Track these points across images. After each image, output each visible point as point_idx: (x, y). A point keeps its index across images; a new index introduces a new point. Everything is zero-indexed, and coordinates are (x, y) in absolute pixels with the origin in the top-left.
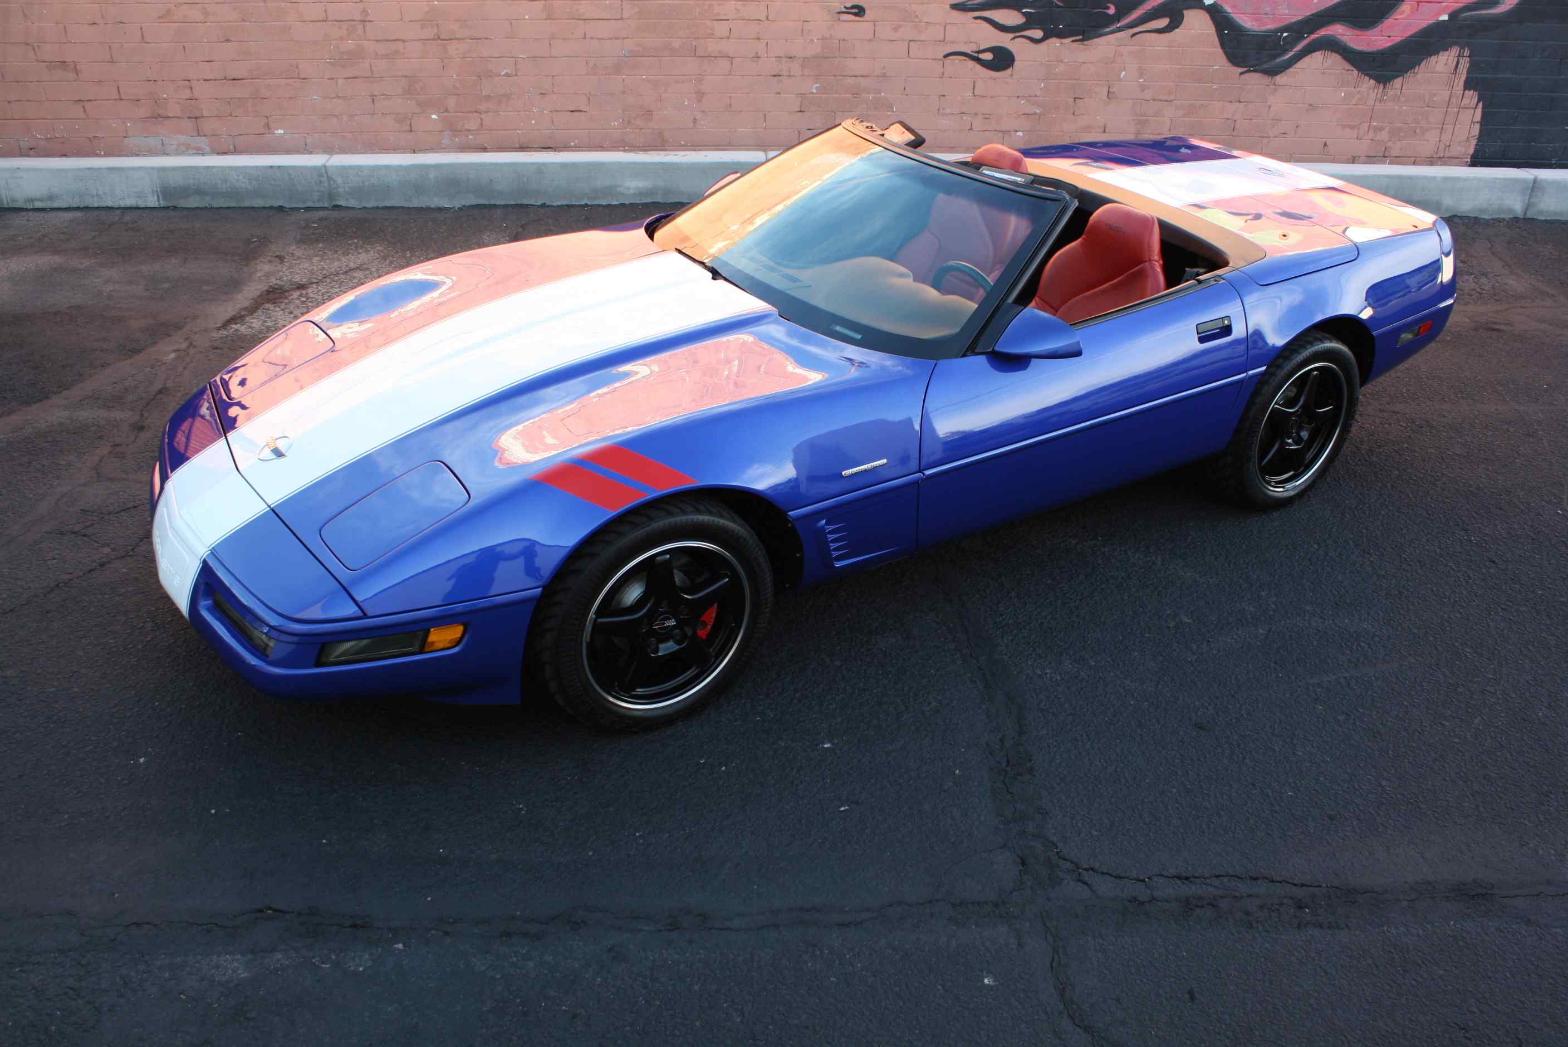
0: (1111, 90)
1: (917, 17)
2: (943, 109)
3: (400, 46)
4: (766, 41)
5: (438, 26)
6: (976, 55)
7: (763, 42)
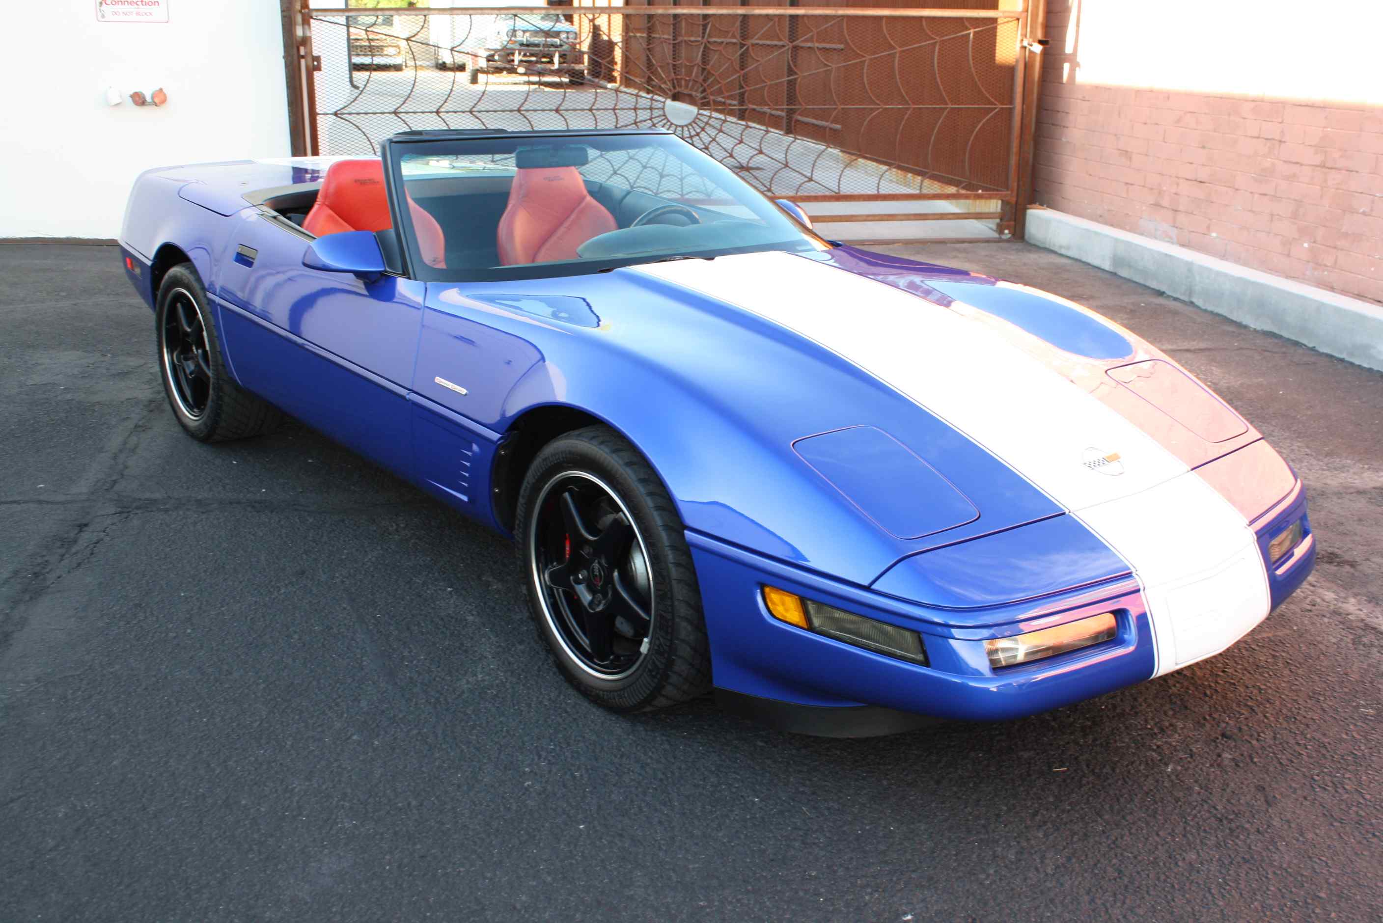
5: (1326, 153)
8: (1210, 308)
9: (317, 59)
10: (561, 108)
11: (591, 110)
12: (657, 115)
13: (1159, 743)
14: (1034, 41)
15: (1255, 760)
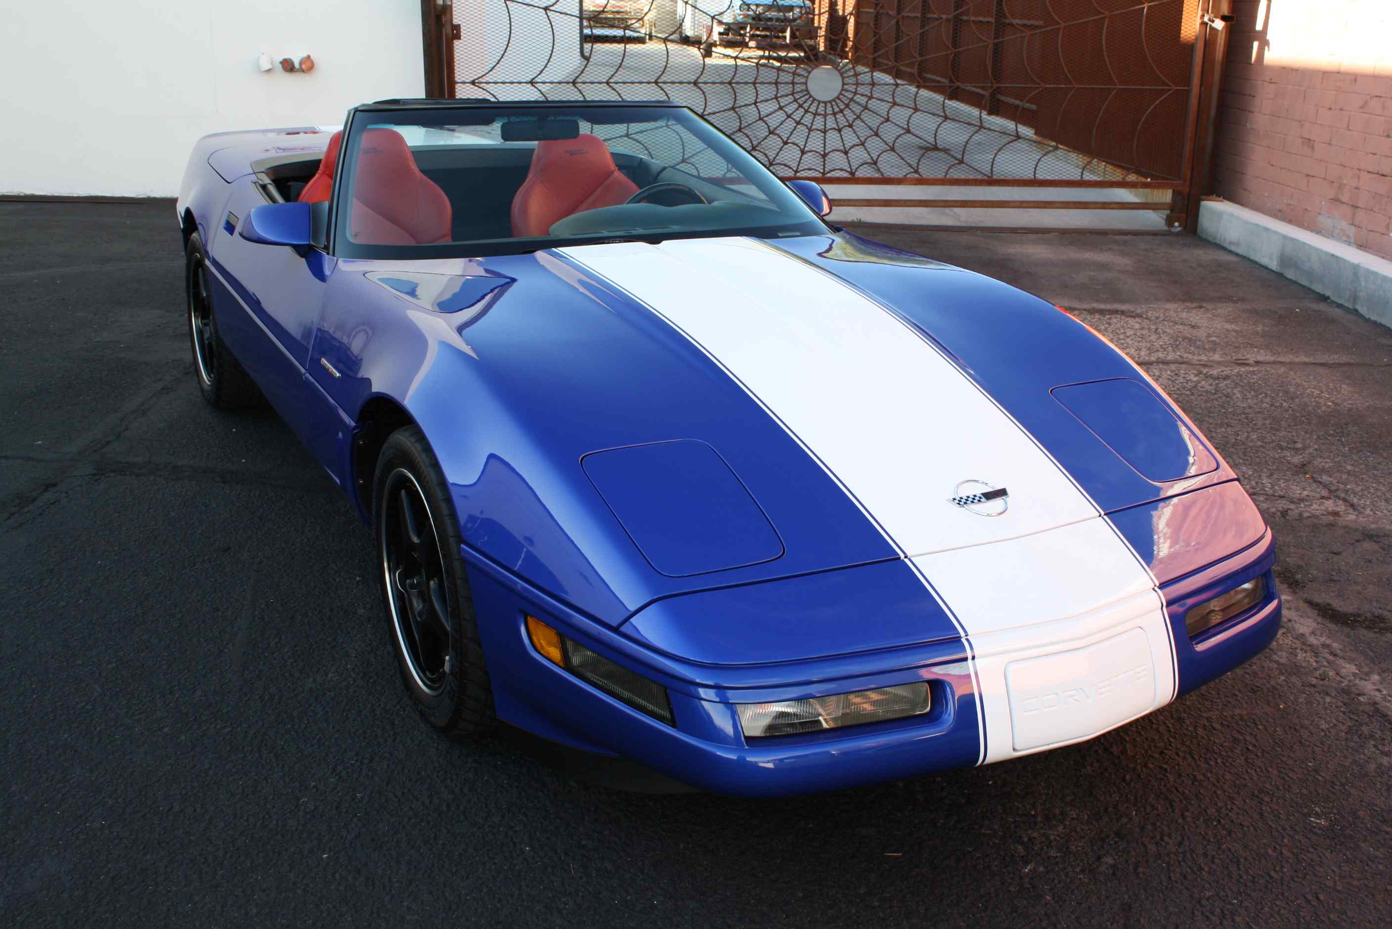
8: (1374, 318)
9: (458, 27)
10: (700, 80)
11: (730, 83)
12: (799, 90)
13: (1035, 835)
14: (1216, 17)
15: (1140, 870)
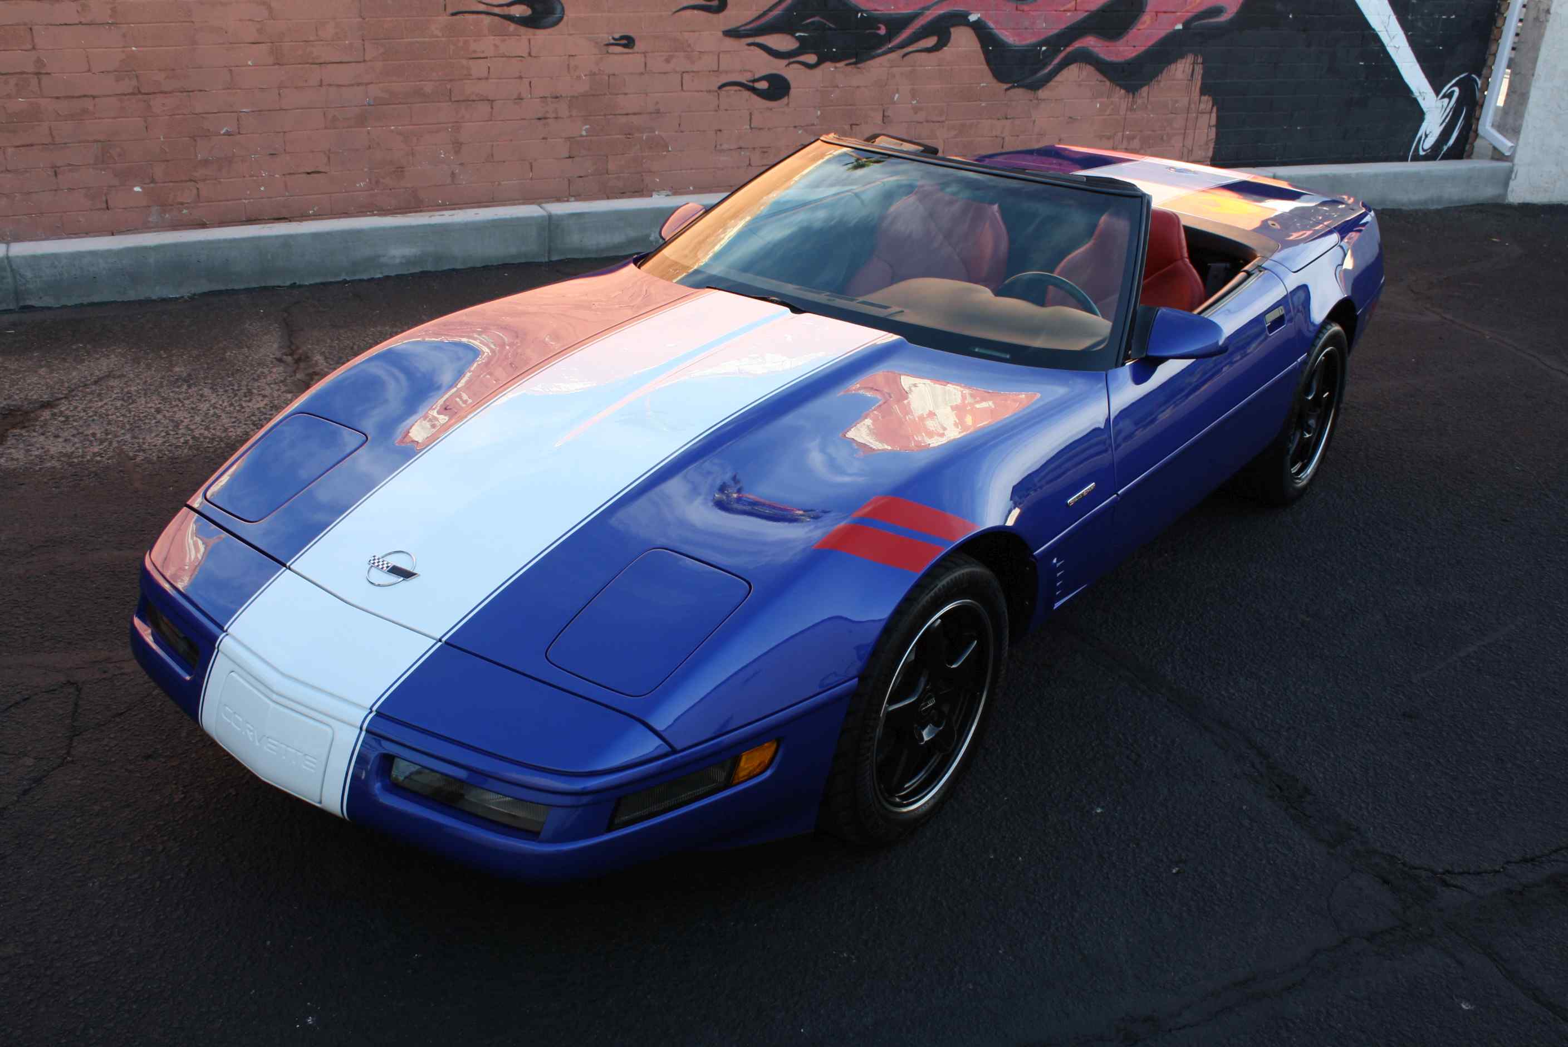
0: (886, 114)
1: (689, 46)
2: (721, 145)
3: (88, 104)
4: (529, 80)
5: (137, 77)
6: (751, 84)
7: (526, 81)
